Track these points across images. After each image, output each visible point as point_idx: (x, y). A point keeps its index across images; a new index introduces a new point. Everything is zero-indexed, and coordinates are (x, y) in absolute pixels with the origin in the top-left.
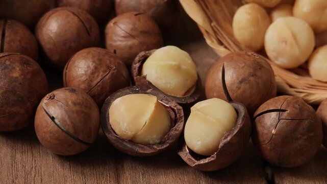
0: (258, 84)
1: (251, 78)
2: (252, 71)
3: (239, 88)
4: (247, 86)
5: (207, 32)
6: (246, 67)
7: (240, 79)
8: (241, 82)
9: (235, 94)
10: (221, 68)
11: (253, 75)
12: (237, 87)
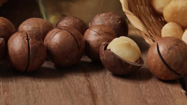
0: (180, 50)
1: (176, 47)
2: (175, 43)
3: (168, 53)
4: (174, 51)
5: (146, 35)
6: (172, 41)
7: (169, 48)
8: (169, 49)
9: (166, 57)
10: (156, 44)
11: (176, 45)
12: (167, 52)
